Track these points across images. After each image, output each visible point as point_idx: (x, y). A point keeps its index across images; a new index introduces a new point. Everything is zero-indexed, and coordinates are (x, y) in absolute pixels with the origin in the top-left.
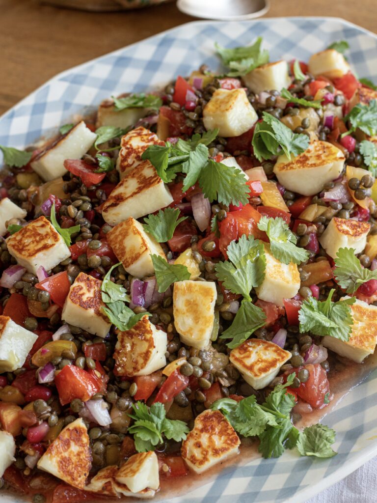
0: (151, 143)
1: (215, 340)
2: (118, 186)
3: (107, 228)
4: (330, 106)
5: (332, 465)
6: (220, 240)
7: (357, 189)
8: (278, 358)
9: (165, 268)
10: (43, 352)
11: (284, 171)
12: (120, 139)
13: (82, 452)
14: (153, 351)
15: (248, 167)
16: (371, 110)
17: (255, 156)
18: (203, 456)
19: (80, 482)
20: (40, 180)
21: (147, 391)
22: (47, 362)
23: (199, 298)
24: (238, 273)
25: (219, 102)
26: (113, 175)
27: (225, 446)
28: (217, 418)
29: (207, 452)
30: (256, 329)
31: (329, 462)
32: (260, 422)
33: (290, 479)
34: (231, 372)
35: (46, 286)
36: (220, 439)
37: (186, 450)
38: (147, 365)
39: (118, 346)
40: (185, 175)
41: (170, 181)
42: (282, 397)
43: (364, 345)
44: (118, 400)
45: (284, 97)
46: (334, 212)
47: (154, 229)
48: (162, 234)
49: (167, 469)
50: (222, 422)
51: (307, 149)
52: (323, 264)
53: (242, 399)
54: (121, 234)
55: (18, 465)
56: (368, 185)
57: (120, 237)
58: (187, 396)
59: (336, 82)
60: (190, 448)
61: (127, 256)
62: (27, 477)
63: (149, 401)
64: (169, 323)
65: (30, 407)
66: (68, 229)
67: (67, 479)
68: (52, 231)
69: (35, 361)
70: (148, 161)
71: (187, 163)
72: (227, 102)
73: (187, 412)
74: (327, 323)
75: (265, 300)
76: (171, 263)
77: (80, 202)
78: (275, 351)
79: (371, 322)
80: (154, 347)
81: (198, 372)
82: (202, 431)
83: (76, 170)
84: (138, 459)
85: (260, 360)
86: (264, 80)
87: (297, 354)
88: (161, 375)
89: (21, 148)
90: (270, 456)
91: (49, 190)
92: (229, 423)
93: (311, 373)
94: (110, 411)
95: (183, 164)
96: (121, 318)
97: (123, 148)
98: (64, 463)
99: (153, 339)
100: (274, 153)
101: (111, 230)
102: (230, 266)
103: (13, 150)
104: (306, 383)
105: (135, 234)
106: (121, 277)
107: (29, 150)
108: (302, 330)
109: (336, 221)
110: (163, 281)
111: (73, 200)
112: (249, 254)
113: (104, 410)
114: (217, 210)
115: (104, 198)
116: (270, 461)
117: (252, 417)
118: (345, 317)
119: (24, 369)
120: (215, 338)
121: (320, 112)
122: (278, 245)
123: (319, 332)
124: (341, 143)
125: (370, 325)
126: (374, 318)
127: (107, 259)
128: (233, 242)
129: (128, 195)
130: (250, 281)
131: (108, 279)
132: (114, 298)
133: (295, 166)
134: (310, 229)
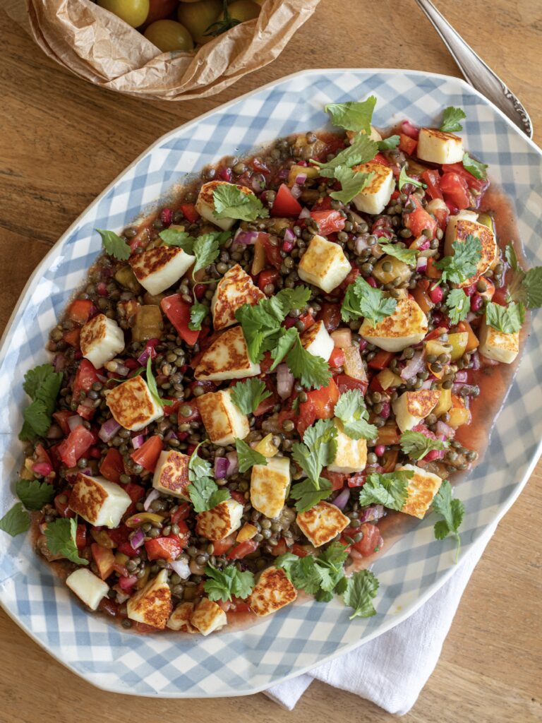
0: (245, 293)
5: (369, 625)
6: (299, 421)
7: (433, 363)
9: (247, 451)
10: (134, 520)
13: (164, 605)
16: (466, 250)
18: (264, 607)
19: (161, 625)
21: (223, 549)
23: (274, 483)
24: (311, 456)
25: (315, 258)
27: (283, 599)
28: (279, 576)
29: (268, 604)
32: (315, 581)
34: (296, 532)
36: (280, 594)
37: (251, 604)
43: (415, 512)
44: (197, 555)
47: (241, 400)
48: (247, 404)
50: (283, 579)
52: (391, 432)
54: (209, 405)
55: (111, 601)
60: (255, 600)
61: (214, 429)
64: (247, 491)
68: (148, 398)
69: (128, 525)
70: (241, 329)
72: (323, 261)
74: (385, 499)
75: (333, 471)
77: (174, 357)
78: (336, 517)
79: (426, 490)
81: (267, 535)
82: (265, 586)
85: (322, 527)
90: (322, 600)
92: (289, 579)
93: (365, 536)
94: (189, 565)
96: (204, 495)
97: (218, 301)
98: (149, 614)
99: (230, 520)
102: (305, 450)
104: (360, 543)
105: (222, 411)
109: (407, 397)
110: (243, 463)
112: (323, 435)
113: (185, 564)
114: (299, 390)
116: (321, 605)
117: (308, 575)
118: (402, 491)
119: (118, 528)
124: (430, 295)
125: (424, 493)
126: (429, 486)
127: (196, 425)
128: (310, 428)
129: (219, 367)
130: (321, 462)
131: (195, 456)
132: (200, 475)
133: (379, 332)
134: (385, 399)
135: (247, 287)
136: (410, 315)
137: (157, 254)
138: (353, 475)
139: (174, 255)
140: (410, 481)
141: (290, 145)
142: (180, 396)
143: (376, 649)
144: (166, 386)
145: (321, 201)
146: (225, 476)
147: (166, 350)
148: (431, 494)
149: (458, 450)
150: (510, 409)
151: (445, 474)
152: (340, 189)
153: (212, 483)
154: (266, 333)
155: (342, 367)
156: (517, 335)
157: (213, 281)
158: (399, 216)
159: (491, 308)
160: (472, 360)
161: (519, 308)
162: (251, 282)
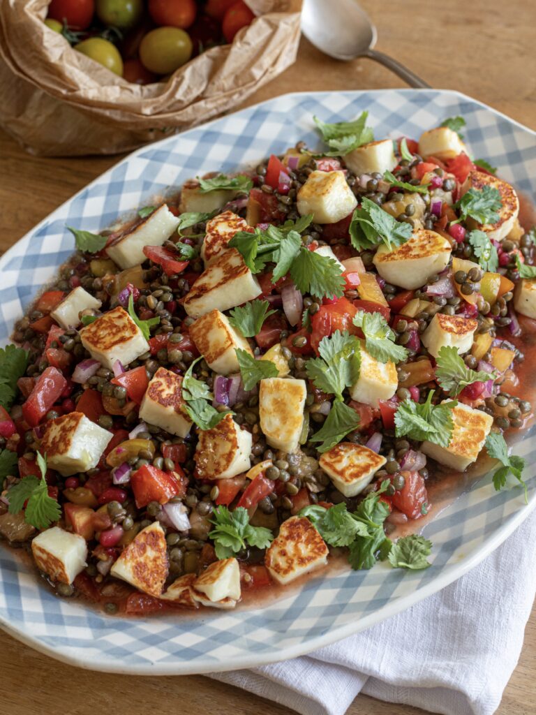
0: (239, 230)
1: (304, 443)
2: (201, 276)
3: (190, 320)
4: (438, 191)
5: (425, 577)
6: (311, 336)
7: (463, 283)
8: (371, 463)
9: (251, 364)
10: (119, 451)
11: (384, 262)
12: (206, 224)
13: (158, 558)
14: (237, 452)
15: (345, 256)
16: (484, 197)
17: (353, 245)
18: (288, 565)
19: (156, 589)
20: (117, 268)
21: (230, 494)
22: (122, 462)
23: (287, 396)
24: (330, 371)
25: (314, 185)
26: (197, 263)
27: (311, 554)
28: (304, 525)
29: (292, 560)
30: (349, 432)
31: (423, 573)
32: (350, 532)
33: (380, 591)
34: (320, 477)
35: (122, 381)
36: (307, 548)
37: (269, 558)
38: (229, 467)
39: (199, 446)
40: (275, 264)
41: (259, 271)
42: (375, 505)
43: (466, 453)
44: (198, 504)
45: (387, 181)
46: (438, 307)
47: (241, 323)
48: (249, 328)
49: (249, 578)
50: (309, 530)
51: (410, 239)
52: (424, 363)
53: (332, 506)
54: (204, 327)
55: (90, 572)
56: (475, 279)
57: (204, 331)
58: (273, 502)
59: (448, 163)
60: (274, 557)
61: (211, 350)
62: (98, 584)
63: (231, 506)
64: (254, 423)
65: (104, 509)
66: (147, 321)
67: (141, 586)
68: (130, 323)
69: (110, 461)
70: (235, 249)
71: (277, 251)
72: (324, 186)
73: (273, 519)
74: (426, 427)
75: (359, 401)
76: (259, 358)
77: (161, 292)
78: (369, 456)
79: (475, 428)
80: (238, 447)
81: (284, 476)
82: (287, 538)
83: (156, 257)
84: (218, 567)
85: (352, 465)
86: (367, 161)
87: (393, 460)
88: (245, 478)
89: (95, 231)
90: (361, 568)
91: (126, 278)
92: (317, 531)
93: (407, 481)
94: (189, 516)
95: (274, 253)
96: (203, 417)
97: (208, 234)
98: (139, 569)
99: (236, 439)
100: (374, 242)
101: (194, 323)
102: (322, 364)
103: (86, 233)
104: (402, 490)
105: (220, 327)
106: (204, 373)
107: (104, 234)
108: (398, 434)
109: (439, 318)
110: (248, 379)
111: (153, 290)
112: (343, 350)
113: (183, 514)
114: (310, 304)
115: (187, 288)
116: (360, 573)
117: (341, 526)
118: (446, 422)
119: (97, 469)
120: (304, 441)
121: (427, 198)
122: (374, 342)
123: (417, 437)
125: (473, 431)
126: (478, 423)
128: (326, 338)
129: (213, 286)
130: (343, 380)
131: (189, 374)
132: (196, 396)
133: (396, 257)
134: (411, 325)
135: (241, 225)
136: (430, 242)
143: (438, 641)
148: (482, 433)
153: (212, 408)
162: (244, 222)
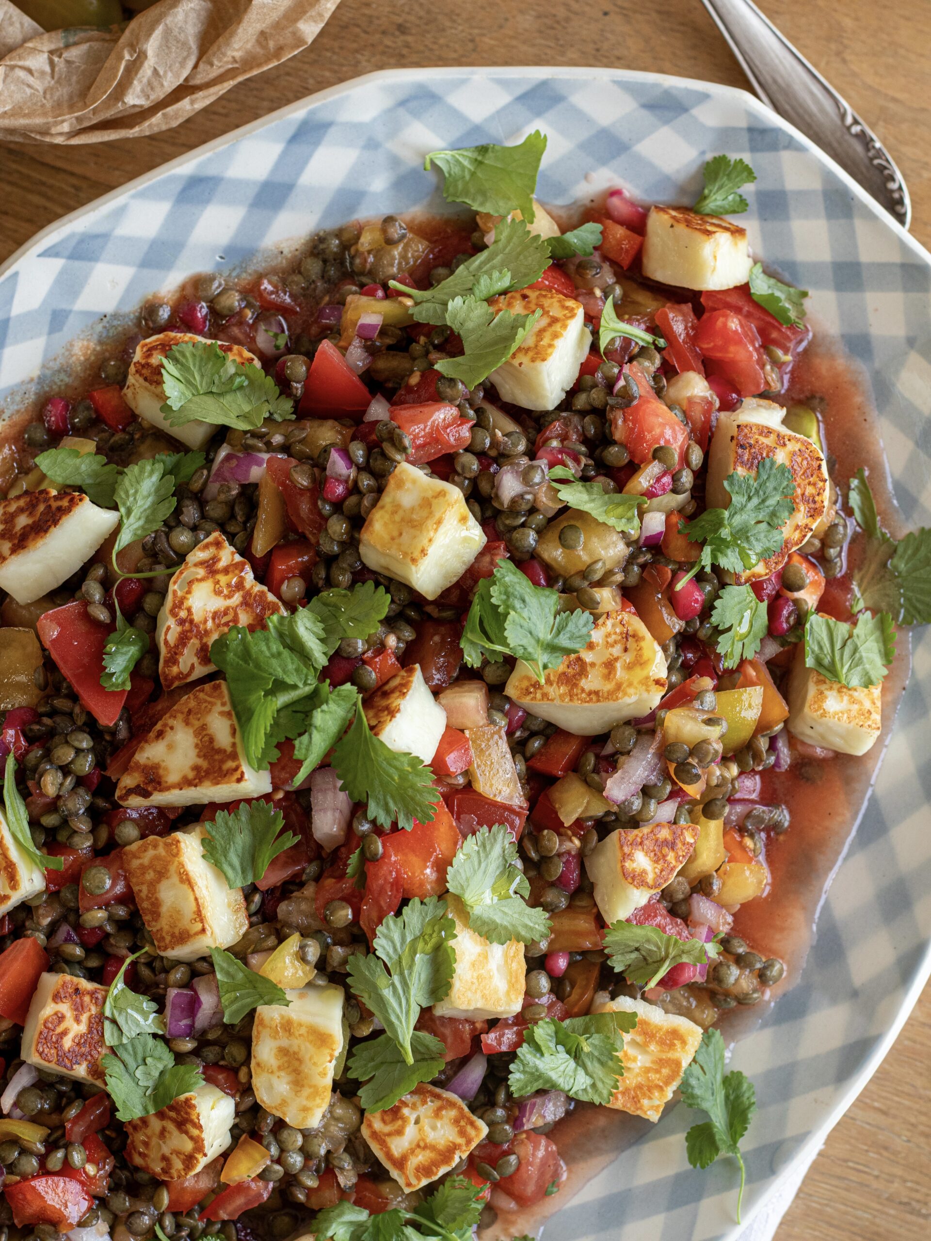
0: (236, 601)
3: (124, 833)
7: (681, 764)
9: (240, 975)
11: (527, 700)
16: (757, 493)
21: (190, 1199)
23: (307, 1049)
25: (399, 517)
43: (641, 1106)
44: (129, 1218)
47: (225, 849)
48: (242, 864)
51: (587, 641)
52: (582, 921)
54: (152, 866)
61: (164, 924)
64: (242, 1064)
68: (5, 855)
74: (568, 1080)
77: (69, 754)
78: (456, 1121)
79: (664, 1055)
81: (295, 1163)
85: (422, 1144)
93: (524, 1159)
96: (141, 1081)
97: (171, 620)
99: (202, 1140)
102: (378, 970)
105: (182, 881)
109: (620, 841)
110: (233, 1002)
112: (422, 935)
113: (102, 1236)
114: (364, 830)
124: (673, 600)
125: (661, 1063)
126: (671, 1046)
127: (121, 912)
128: (390, 919)
129: (173, 777)
130: (418, 997)
131: (118, 985)
132: (130, 1031)
133: (553, 691)
134: (568, 845)
135: (240, 586)
136: (626, 650)
137: (31, 508)
138: (493, 1023)
139: (68, 510)
140: (627, 1037)
141: (345, 246)
142: (85, 844)
144: (50, 820)
145: (414, 380)
146: (190, 1032)
147: (51, 733)
148: (678, 1064)
149: (740, 960)
150: (860, 859)
151: (710, 1014)
152: (462, 353)
153: (161, 1049)
154: (283, 699)
155: (466, 773)
156: (876, 691)
157: (160, 571)
158: (600, 413)
159: (817, 624)
160: (772, 747)
161: (882, 626)
162: (249, 575)
